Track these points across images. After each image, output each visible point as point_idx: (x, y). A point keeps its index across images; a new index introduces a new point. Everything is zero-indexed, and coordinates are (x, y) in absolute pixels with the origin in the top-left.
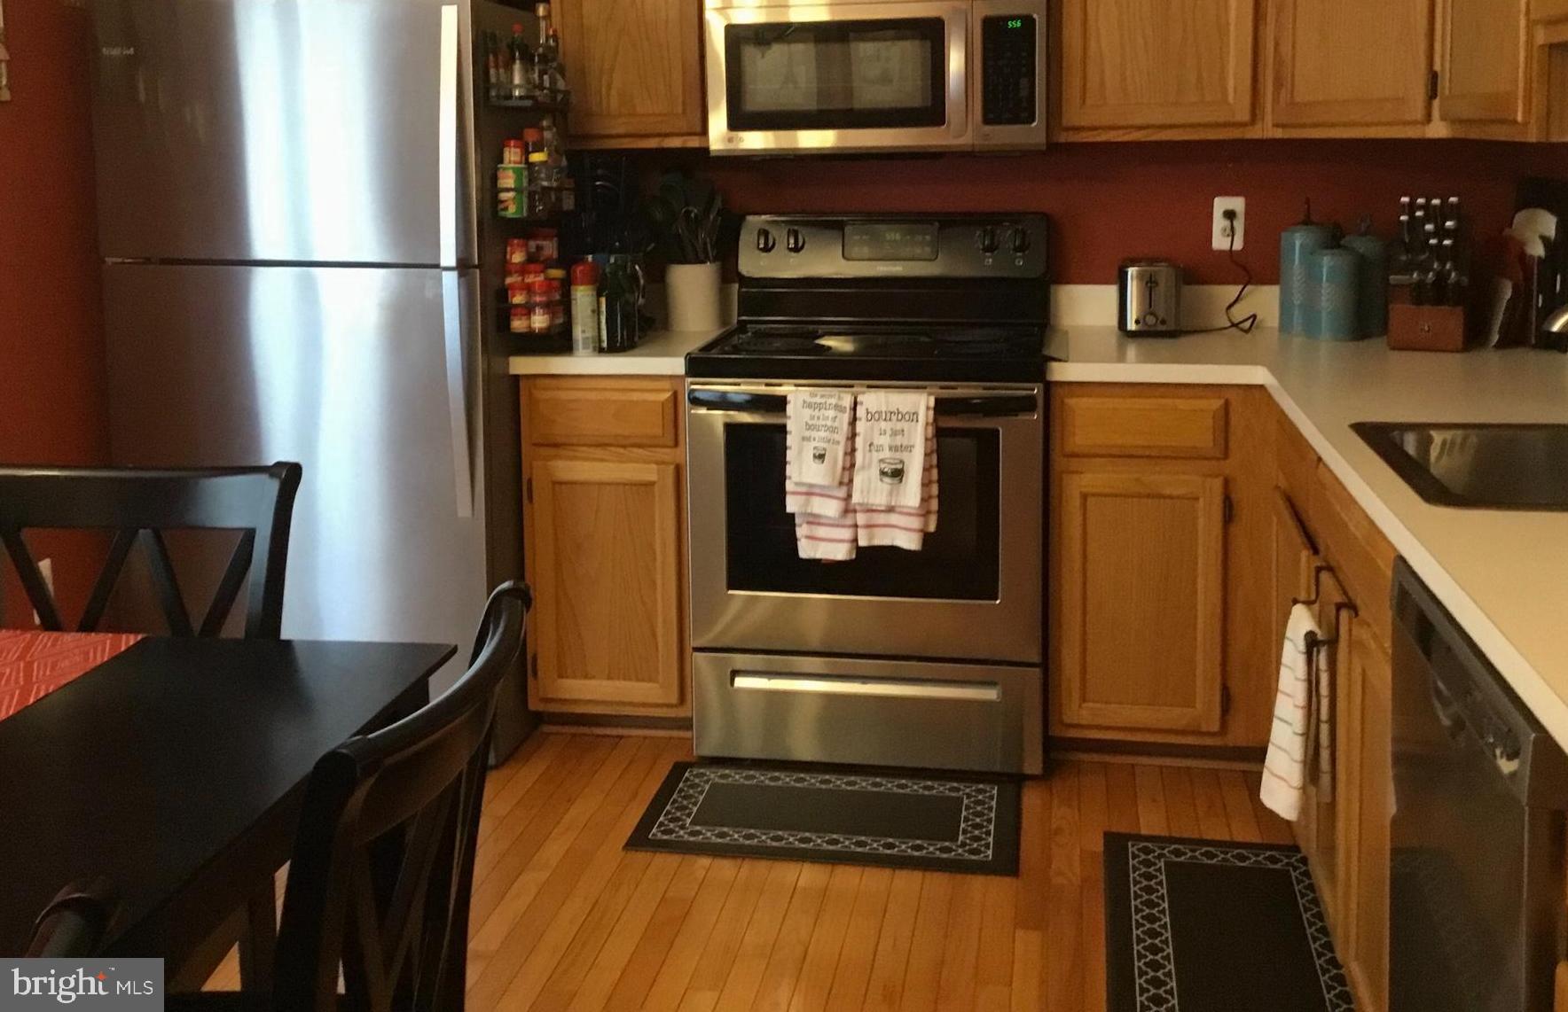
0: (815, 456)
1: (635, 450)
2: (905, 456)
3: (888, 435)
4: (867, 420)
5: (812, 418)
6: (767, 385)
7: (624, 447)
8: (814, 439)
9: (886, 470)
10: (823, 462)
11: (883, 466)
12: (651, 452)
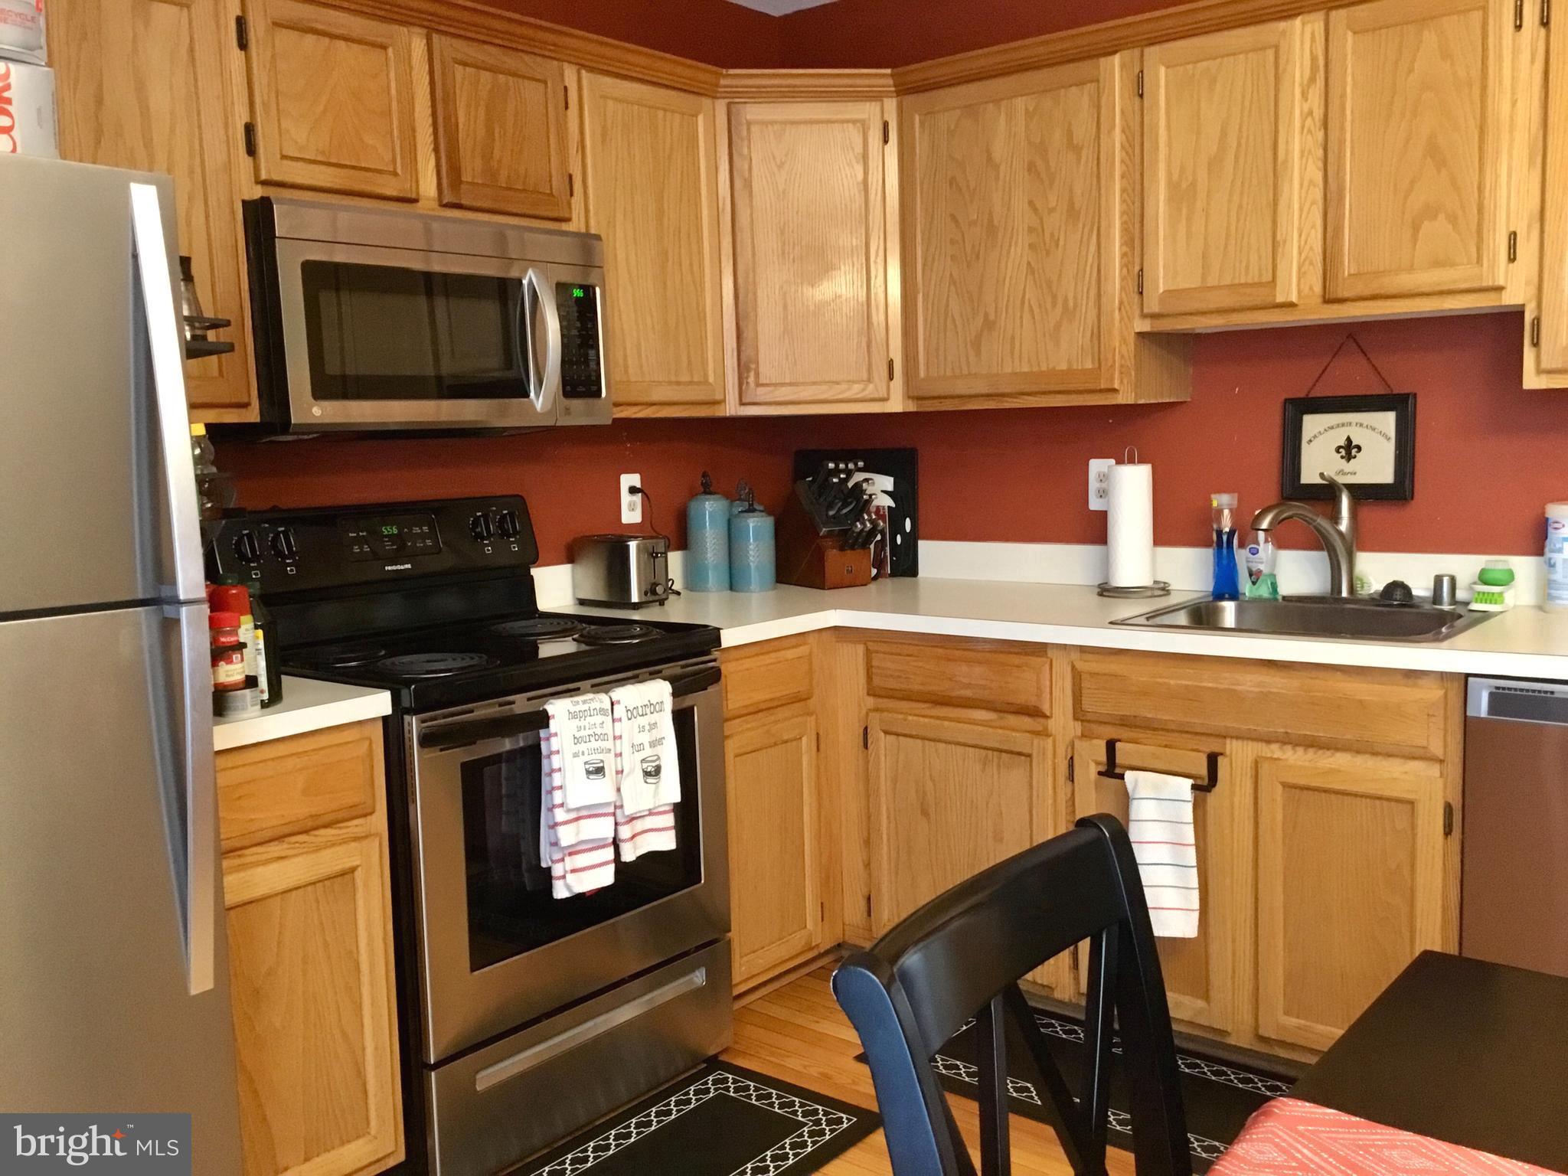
0: (589, 772)
1: (322, 832)
2: (658, 750)
3: (646, 731)
4: (629, 719)
5: (579, 729)
6: (501, 705)
7: (306, 832)
8: (583, 753)
9: (649, 770)
10: (604, 775)
11: (645, 765)
12: (340, 828)
